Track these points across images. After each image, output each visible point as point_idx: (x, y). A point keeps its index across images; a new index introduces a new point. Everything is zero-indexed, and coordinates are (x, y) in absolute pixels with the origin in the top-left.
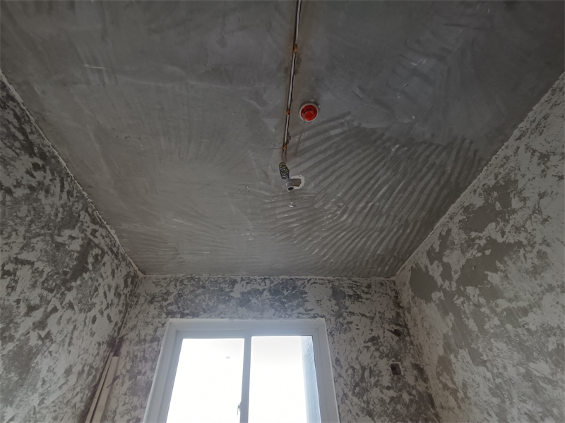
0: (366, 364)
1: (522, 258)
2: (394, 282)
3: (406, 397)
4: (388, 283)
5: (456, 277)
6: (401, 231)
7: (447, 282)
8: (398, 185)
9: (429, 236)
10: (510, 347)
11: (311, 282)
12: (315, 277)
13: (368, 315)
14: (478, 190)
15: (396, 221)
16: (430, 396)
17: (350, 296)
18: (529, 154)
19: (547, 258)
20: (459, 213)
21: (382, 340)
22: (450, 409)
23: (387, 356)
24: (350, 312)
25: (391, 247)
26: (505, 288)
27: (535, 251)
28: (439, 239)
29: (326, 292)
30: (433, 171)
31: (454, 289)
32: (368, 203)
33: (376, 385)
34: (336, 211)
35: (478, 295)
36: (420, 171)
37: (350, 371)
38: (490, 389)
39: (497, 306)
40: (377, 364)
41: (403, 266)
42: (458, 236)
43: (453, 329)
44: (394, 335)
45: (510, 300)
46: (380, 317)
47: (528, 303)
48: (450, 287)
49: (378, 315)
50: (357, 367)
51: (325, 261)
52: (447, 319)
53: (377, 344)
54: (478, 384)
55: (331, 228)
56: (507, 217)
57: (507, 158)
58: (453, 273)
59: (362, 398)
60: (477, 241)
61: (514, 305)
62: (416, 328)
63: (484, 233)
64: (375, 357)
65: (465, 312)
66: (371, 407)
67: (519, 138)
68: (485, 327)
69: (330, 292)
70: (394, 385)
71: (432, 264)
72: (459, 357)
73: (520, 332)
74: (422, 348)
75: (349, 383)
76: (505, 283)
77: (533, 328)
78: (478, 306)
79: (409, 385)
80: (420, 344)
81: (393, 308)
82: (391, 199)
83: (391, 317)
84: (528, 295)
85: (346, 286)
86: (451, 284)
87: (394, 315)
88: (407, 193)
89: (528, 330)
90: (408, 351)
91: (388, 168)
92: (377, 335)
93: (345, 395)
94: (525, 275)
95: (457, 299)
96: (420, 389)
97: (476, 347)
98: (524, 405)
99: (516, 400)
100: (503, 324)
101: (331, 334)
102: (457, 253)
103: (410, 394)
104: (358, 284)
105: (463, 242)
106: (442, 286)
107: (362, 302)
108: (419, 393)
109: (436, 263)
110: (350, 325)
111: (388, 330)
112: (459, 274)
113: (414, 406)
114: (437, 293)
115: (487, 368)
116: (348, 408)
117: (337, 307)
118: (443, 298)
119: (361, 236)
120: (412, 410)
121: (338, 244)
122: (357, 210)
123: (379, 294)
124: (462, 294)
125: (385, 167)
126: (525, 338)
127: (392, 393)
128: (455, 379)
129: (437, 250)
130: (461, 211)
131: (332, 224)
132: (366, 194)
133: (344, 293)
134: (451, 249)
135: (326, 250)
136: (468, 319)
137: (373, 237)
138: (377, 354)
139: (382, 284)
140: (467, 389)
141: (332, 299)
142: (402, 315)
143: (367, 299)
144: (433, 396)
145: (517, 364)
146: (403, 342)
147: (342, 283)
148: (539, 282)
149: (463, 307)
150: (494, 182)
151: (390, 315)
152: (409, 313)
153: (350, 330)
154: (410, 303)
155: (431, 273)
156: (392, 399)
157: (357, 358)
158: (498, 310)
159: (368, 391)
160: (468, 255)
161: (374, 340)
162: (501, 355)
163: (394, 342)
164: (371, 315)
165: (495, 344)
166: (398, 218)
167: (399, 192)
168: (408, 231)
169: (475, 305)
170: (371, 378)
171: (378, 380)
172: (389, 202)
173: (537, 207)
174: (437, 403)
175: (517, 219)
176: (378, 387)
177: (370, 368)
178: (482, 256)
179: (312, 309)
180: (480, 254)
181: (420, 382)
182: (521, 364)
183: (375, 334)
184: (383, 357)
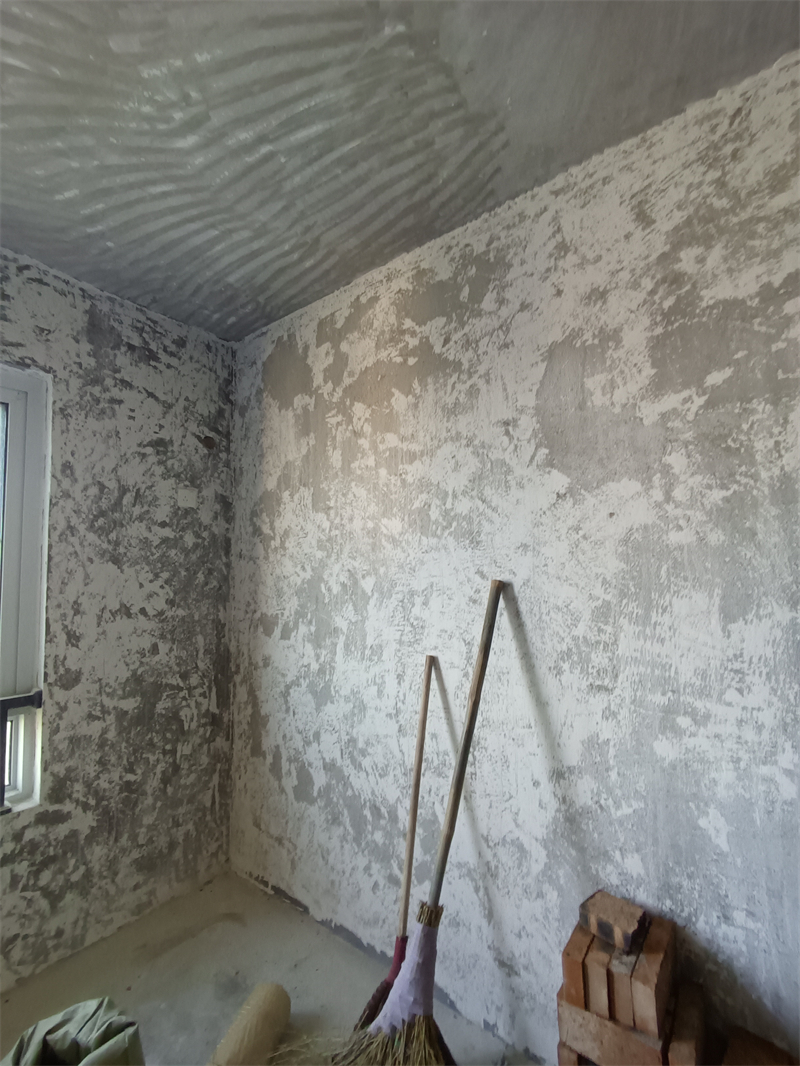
0: (131, 482)
1: (449, 388)
2: (234, 354)
3: (189, 539)
4: (222, 351)
5: (347, 381)
6: (296, 256)
7: (330, 385)
8: (347, 141)
9: (336, 292)
10: (371, 496)
11: (27, 274)
12: (43, 267)
13: (162, 397)
14: (455, 250)
15: (298, 229)
16: (228, 541)
17: (131, 347)
18: (550, 231)
19: (477, 398)
20: (406, 276)
21: (176, 448)
22: (251, 558)
23: (177, 476)
24: (123, 381)
25: (261, 278)
26: (405, 421)
27: (469, 383)
28: (350, 307)
29: (68, 317)
30: (420, 158)
31: (334, 400)
32: (262, 139)
33: (141, 518)
34: (173, 105)
35: (366, 419)
36: (401, 139)
37: (94, 491)
38: (319, 541)
39: (383, 441)
40: (152, 486)
41: (264, 329)
42: (383, 315)
43: (306, 457)
44: (201, 445)
45: (403, 439)
46: (186, 409)
47: (421, 448)
48: (331, 394)
49: (182, 403)
50: (112, 485)
51: (89, 236)
52: (304, 441)
53: (165, 453)
54: (307, 534)
55: (138, 151)
56: (466, 318)
57: (522, 217)
58: (346, 374)
59: (107, 536)
60: (407, 337)
61: (405, 446)
62: (244, 443)
63: (423, 328)
64: (153, 474)
65: (334, 438)
66: (122, 550)
67: (556, 193)
68: (352, 465)
69: (82, 321)
70: (175, 521)
71: (318, 346)
72: (296, 497)
73: (393, 481)
74: (242, 473)
75: (84, 509)
76: (410, 414)
77: (410, 479)
78: (357, 434)
79: (200, 525)
80: (241, 469)
81: (216, 398)
82: (316, 167)
83: (206, 414)
84: (428, 438)
85: (127, 321)
86: (334, 390)
87: (213, 411)
88: (352, 174)
89: (404, 481)
90: (216, 475)
91: (350, 76)
92: (168, 438)
93: (71, 529)
94: (439, 411)
95: (333, 416)
96: (215, 530)
97: (327, 488)
98: (353, 562)
99: (345, 555)
100: (378, 465)
101: (63, 412)
102: (369, 343)
103: (198, 535)
104: (158, 329)
105: (386, 329)
106: (319, 387)
107: (155, 367)
108: (213, 536)
109: (327, 346)
110: (116, 407)
111: (194, 434)
112: (355, 379)
113: (199, 553)
114: (307, 397)
115: (328, 515)
116: (71, 549)
117: (92, 362)
118: (311, 408)
119: (211, 220)
120: (194, 557)
121: (140, 209)
122: (231, 142)
123: (198, 366)
124: (345, 411)
125: (347, 68)
126: (394, 490)
127: (167, 532)
128: (277, 524)
129: (339, 325)
130: (410, 274)
131: (145, 142)
132: (271, 110)
133: (119, 336)
134: (363, 333)
135: (100, 206)
136: (334, 448)
137: (236, 237)
138: (159, 470)
139: (209, 347)
140: (288, 537)
141: (84, 339)
142: (227, 415)
143: (169, 366)
144: (233, 542)
145: (368, 518)
146: (214, 459)
147: (118, 309)
148: (449, 425)
149: (337, 430)
150: (483, 248)
151: (205, 408)
152: (242, 415)
153: (114, 415)
154: (249, 399)
155: (309, 361)
156: (165, 540)
157: (115, 470)
158: (381, 447)
159: (122, 525)
160: (383, 355)
161: (160, 445)
162: (354, 504)
163: (197, 456)
164: (170, 399)
165: (354, 489)
166: (305, 223)
167: (339, 161)
168: (308, 264)
169: (355, 432)
170: (134, 506)
171: (148, 511)
172: (309, 172)
173: (509, 321)
174: (234, 550)
175: (477, 326)
176: (145, 522)
177: (138, 490)
178: (401, 364)
179: (21, 345)
180: (399, 360)
181: (221, 521)
182: (373, 518)
183: (164, 435)
184: (169, 477)
